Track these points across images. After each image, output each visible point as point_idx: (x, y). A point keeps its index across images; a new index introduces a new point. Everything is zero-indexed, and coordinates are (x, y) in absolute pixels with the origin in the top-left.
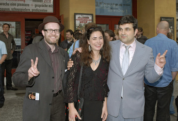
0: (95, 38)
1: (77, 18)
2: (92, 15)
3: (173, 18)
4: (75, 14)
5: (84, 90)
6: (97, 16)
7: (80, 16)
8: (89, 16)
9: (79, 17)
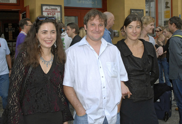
0: (45, 32)
1: (44, 9)
2: (60, 6)
3: (143, 10)
4: (42, 5)
5: (36, 101)
6: (65, 8)
7: (48, 7)
8: (57, 8)
9: (46, 9)
